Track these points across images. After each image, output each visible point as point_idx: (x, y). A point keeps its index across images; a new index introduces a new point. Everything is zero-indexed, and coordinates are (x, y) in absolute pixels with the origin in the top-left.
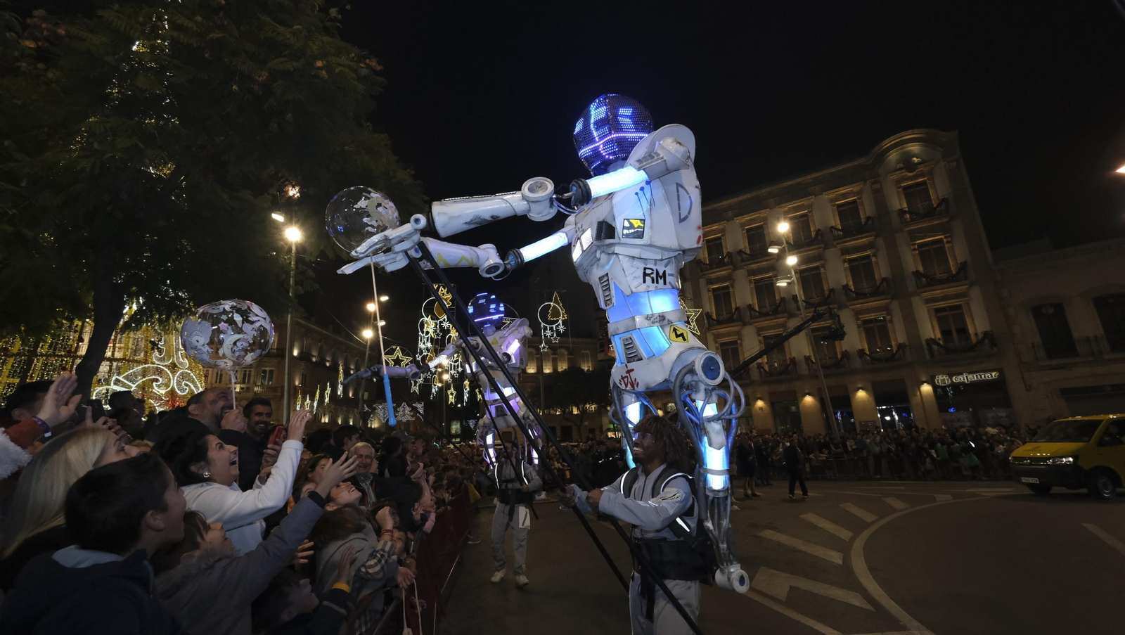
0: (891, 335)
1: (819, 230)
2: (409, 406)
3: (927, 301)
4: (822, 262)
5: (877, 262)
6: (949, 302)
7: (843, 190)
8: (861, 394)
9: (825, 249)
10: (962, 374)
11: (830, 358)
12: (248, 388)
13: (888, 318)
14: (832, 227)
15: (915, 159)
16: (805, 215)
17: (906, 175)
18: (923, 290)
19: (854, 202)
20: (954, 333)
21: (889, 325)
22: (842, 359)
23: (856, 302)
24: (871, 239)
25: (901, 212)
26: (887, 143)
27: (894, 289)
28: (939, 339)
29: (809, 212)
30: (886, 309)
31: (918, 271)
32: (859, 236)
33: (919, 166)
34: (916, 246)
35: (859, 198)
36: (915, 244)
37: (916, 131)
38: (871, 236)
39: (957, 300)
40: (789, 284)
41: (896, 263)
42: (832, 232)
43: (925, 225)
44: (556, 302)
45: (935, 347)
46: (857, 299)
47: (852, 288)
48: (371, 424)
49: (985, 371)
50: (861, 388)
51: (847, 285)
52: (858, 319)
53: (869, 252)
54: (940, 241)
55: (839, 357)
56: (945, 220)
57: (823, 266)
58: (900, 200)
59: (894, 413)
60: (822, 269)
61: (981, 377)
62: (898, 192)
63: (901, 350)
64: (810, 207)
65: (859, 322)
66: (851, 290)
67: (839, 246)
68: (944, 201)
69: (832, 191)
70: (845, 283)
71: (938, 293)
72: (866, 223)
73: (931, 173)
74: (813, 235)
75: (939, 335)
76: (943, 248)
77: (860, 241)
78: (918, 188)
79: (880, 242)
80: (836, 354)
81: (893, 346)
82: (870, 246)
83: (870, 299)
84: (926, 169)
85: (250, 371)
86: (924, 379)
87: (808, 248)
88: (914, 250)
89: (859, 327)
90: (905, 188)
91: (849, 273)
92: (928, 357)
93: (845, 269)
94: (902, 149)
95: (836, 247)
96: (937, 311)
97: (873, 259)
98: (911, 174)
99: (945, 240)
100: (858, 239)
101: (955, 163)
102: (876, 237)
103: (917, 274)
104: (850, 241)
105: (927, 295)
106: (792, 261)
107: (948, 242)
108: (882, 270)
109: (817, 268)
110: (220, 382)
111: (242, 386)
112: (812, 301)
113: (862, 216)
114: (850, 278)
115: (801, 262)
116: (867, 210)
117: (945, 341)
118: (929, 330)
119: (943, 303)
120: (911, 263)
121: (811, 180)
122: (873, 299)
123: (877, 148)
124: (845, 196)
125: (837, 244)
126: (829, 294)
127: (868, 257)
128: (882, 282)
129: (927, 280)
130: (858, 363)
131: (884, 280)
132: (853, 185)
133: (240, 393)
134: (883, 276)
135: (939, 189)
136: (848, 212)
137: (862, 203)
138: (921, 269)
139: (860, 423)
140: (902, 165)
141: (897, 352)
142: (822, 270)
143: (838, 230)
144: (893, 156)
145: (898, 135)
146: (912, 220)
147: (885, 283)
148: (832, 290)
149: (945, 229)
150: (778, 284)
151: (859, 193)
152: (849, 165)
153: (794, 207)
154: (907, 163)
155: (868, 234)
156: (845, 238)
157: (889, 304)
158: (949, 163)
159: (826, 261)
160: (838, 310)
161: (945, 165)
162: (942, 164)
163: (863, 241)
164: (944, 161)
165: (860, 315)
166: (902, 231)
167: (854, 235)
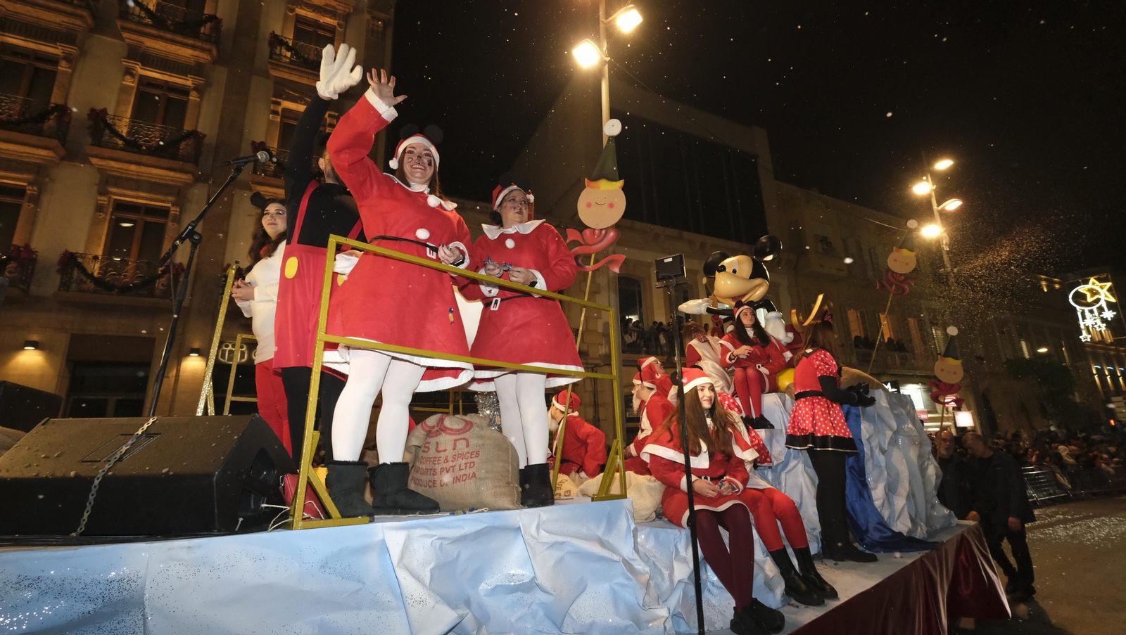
5: (199, 106)
8: (29, 358)
9: (94, 30)
24: (204, 57)
25: (276, 41)
30: (180, 194)
32: (179, 39)
34: (280, 109)
38: (203, 50)
41: (233, 119)
46: (117, 148)
50: (36, 345)
51: (105, 112)
52: (102, 192)
53: (189, 82)
58: (285, 25)
60: (63, 63)
62: (286, 17)
63: (172, 278)
65: (103, 200)
66: (116, 130)
67: (129, 39)
70: (101, 108)
72: (205, 25)
77: (181, 50)
78: (320, 32)
79: (221, 75)
82: (196, 70)
83: (145, 159)
86: (197, 345)
88: (275, 113)
89: (100, 208)
90: (299, 19)
91: (131, 98)
93: (124, 90)
95: (120, 36)
97: (193, 97)
101: (381, 24)
102: (216, 62)
108: (203, 119)
109: (55, 59)
114: (128, 108)
116: (221, 7)
120: (262, 129)
122: (152, 160)
125: (125, 29)
127: (185, 91)
129: (275, 166)
130: (48, 284)
131: (194, 134)
134: (198, 128)
138: (272, 146)
141: (163, 278)
142: (65, 67)
143: (145, 10)
146: (292, 62)
147: (193, 143)
155: (199, 44)
156: (149, 28)
157: (189, 186)
158: (374, 18)
159: (83, 53)
160: (63, 159)
161: (368, 21)
162: (367, 16)
163: (185, 53)
164: (369, 13)
165: (116, 185)
166: (266, 75)
167: (167, 29)
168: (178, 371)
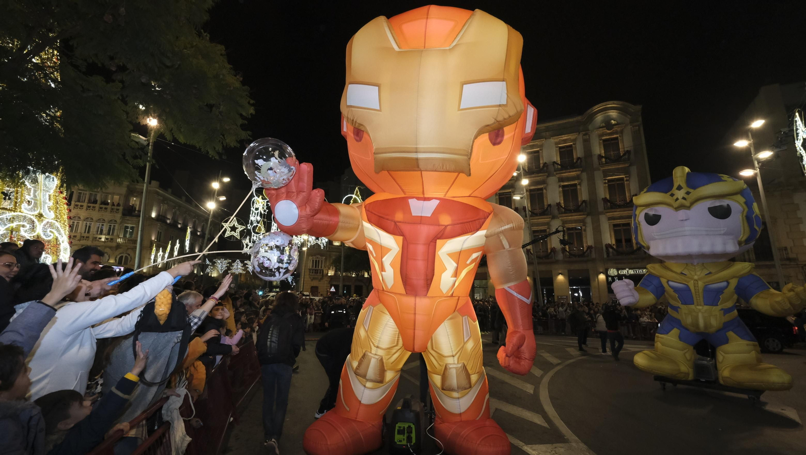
0: (584, 240)
1: (545, 163)
2: (242, 262)
3: (610, 219)
4: (545, 185)
5: (581, 189)
6: (623, 220)
7: (565, 137)
8: (561, 278)
9: (548, 177)
10: (625, 269)
11: (543, 252)
12: (112, 239)
13: (583, 227)
14: (554, 163)
15: (613, 121)
16: (537, 152)
17: (606, 132)
18: (608, 211)
19: (571, 146)
20: (623, 241)
21: (583, 232)
22: (550, 253)
23: (564, 215)
24: (579, 173)
25: (600, 157)
26: (597, 108)
27: (588, 208)
28: (614, 245)
29: (541, 150)
30: (583, 222)
31: (606, 198)
32: (571, 170)
33: (615, 127)
34: (606, 181)
35: (574, 144)
36: (606, 179)
37: (615, 102)
38: (579, 171)
39: (627, 220)
40: (521, 198)
41: (593, 191)
42: (554, 165)
43: (614, 167)
44: (356, 195)
45: (611, 250)
46: (565, 213)
47: (563, 205)
48: (211, 273)
49: (639, 268)
50: (561, 274)
51: (560, 203)
52: (564, 227)
53: (576, 182)
54: (622, 179)
55: (549, 251)
56: (627, 165)
57: (546, 189)
58: (600, 148)
59: (580, 292)
61: (636, 272)
62: (600, 143)
63: (589, 250)
64: (541, 146)
65: (564, 229)
66: (562, 207)
67: (558, 176)
68: (628, 152)
69: (557, 137)
70: (558, 201)
71: (617, 214)
72: (577, 162)
73: (622, 132)
74: (541, 165)
75: (614, 242)
76: (623, 185)
77: (571, 173)
78: (612, 142)
79: (584, 175)
80: (547, 249)
81: (585, 246)
82: (578, 177)
83: (573, 214)
84: (619, 129)
85: (114, 226)
86: (601, 271)
87: (537, 175)
88: (605, 183)
90: (604, 141)
91: (562, 194)
92: (605, 256)
93: (560, 192)
94: (605, 113)
95: (555, 176)
96: (615, 226)
97: (579, 187)
98: (609, 131)
99: (625, 179)
100: (570, 172)
101: (637, 128)
102: (582, 172)
103: (605, 200)
104: (565, 173)
105: (610, 215)
106: (525, 182)
107: (627, 180)
108: (584, 194)
109: (542, 189)
110: (88, 232)
111: (107, 237)
112: (535, 211)
113: (575, 157)
114: (562, 198)
115: (531, 184)
116: (578, 152)
117: (617, 246)
118: (608, 238)
119: (618, 221)
120: (602, 192)
121: (544, 128)
122: (576, 214)
123: (589, 111)
124: (565, 141)
125: (557, 174)
126: (547, 208)
127: (575, 185)
128: (582, 204)
129: (610, 204)
130: (560, 256)
131: (584, 201)
132: (571, 135)
133: (105, 242)
134: (583, 199)
135: (626, 143)
136: (566, 152)
137: (576, 147)
138: (608, 197)
139: (558, 296)
140: (604, 124)
141: (586, 251)
142: (544, 191)
143: (558, 164)
144: (599, 118)
145: (604, 104)
146: (606, 163)
147: (584, 204)
148: (549, 206)
149: (626, 171)
150: (514, 198)
151: (574, 140)
152: (571, 120)
153: (530, 146)
154: (607, 124)
155: (577, 169)
156: (562, 170)
157: (585, 218)
158: (633, 127)
159: (547, 185)
160: (552, 219)
161: (631, 128)
162: (629, 127)
163: (573, 174)
164: (631, 125)
165: (567, 224)
166: (599, 170)
167: (568, 169)
168: (598, 279)
